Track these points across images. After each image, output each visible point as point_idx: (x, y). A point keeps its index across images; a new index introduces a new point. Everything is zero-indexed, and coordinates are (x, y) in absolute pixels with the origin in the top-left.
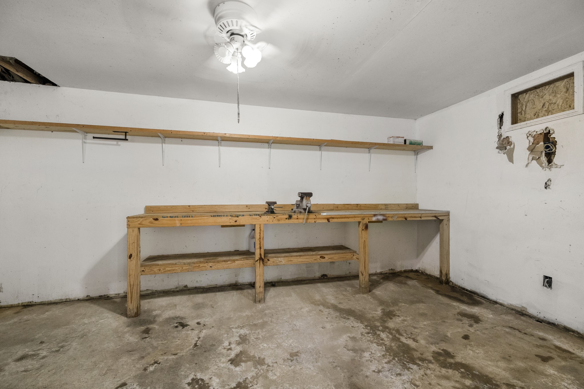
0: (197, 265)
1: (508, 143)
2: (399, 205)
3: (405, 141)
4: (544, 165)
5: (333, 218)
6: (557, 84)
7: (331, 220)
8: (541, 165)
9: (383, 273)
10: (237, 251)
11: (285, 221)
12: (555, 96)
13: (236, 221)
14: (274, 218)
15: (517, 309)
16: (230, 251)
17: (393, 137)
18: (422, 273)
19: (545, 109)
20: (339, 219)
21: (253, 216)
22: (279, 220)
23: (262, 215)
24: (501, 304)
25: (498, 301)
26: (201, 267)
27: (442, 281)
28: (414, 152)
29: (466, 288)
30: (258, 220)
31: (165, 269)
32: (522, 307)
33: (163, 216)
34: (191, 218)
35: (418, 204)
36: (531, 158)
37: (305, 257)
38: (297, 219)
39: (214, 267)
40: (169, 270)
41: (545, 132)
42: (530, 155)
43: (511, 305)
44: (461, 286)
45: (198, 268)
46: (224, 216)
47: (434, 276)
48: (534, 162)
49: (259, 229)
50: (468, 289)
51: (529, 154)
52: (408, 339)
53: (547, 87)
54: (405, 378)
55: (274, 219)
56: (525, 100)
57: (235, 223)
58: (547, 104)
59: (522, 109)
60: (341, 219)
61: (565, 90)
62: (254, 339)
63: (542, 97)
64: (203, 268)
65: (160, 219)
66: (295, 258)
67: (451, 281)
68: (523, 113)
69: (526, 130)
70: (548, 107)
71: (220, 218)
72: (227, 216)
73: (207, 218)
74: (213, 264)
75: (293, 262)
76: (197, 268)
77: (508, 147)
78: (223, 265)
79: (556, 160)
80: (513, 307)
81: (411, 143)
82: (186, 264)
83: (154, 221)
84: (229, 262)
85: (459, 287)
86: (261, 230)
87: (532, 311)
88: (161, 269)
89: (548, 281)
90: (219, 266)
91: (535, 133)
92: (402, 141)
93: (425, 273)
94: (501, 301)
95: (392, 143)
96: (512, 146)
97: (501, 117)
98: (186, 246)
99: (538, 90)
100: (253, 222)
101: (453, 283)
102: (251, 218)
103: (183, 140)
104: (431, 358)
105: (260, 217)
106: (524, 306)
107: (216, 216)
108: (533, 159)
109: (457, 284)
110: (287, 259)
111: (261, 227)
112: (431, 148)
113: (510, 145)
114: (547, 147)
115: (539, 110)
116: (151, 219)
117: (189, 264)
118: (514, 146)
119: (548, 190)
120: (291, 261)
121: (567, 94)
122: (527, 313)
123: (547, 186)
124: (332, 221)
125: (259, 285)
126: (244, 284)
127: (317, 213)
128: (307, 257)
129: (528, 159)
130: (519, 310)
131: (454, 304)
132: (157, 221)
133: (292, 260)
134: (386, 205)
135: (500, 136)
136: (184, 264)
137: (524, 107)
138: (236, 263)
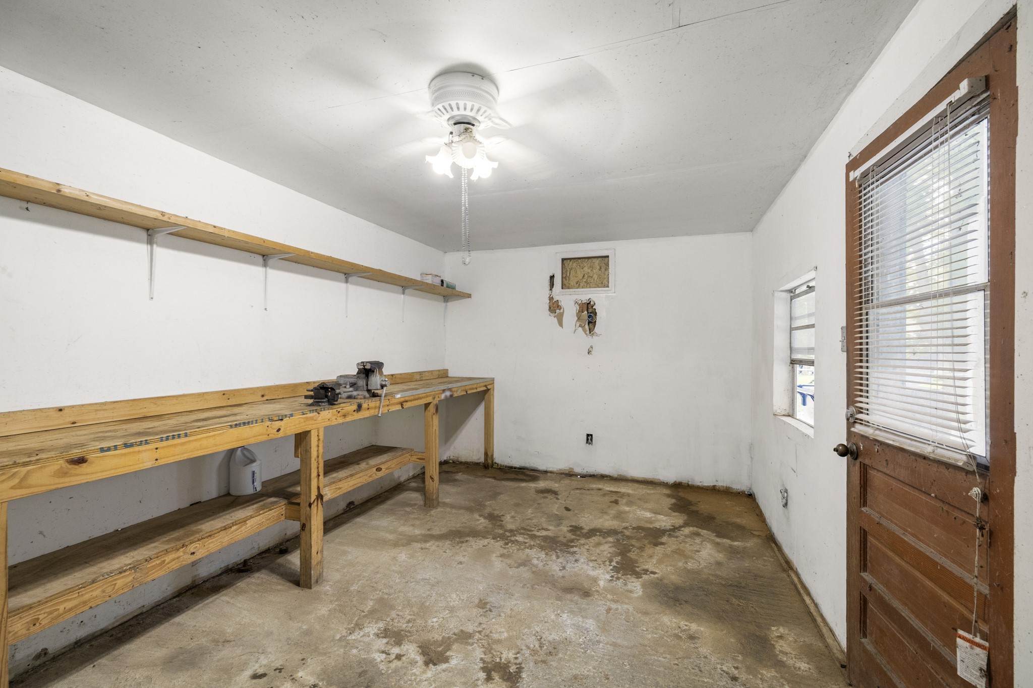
0: (158, 562)
1: (558, 307)
2: (433, 372)
3: (442, 281)
4: (587, 332)
5: (407, 401)
6: (594, 260)
7: (404, 404)
8: (585, 331)
9: (415, 475)
10: (197, 503)
11: (353, 415)
12: (592, 270)
13: (279, 430)
14: (339, 412)
15: (565, 472)
16: (179, 509)
17: (431, 274)
18: (453, 462)
19: (584, 280)
20: (413, 402)
21: (307, 414)
22: (345, 416)
23: (321, 411)
24: (551, 472)
25: (548, 469)
26: (168, 563)
27: (488, 466)
28: (443, 297)
29: (514, 466)
30: (316, 420)
31: (56, 610)
32: (570, 468)
33: (101, 448)
34: (183, 440)
35: (448, 370)
36: (578, 325)
37: (358, 476)
38: (368, 409)
39: (200, 550)
40: (71, 609)
41: (588, 302)
42: (577, 322)
43: (560, 470)
44: (508, 465)
45: (161, 569)
46: (256, 423)
47: (473, 462)
48: (580, 328)
49: (316, 439)
50: (516, 466)
51: (577, 320)
52: (540, 531)
53: (586, 260)
54: (582, 560)
55: (339, 415)
56: (569, 267)
57: (277, 433)
58: (586, 276)
59: (567, 275)
60: (414, 402)
61: (598, 268)
62: (406, 625)
63: (583, 269)
64: (174, 562)
65: (91, 457)
66: (344, 481)
67: (495, 463)
68: (568, 279)
69: (574, 297)
70: (587, 279)
71: (249, 427)
72: (262, 422)
73: (220, 434)
74: (198, 545)
75: (342, 489)
76: (158, 571)
77: (558, 311)
78: (220, 538)
79: (597, 329)
80: (562, 472)
81: (448, 287)
82: (125, 571)
83: (70, 466)
84: (234, 528)
85: (506, 467)
86: (319, 440)
87: (578, 470)
88: (41, 617)
89: (589, 438)
90: (211, 545)
91: (580, 302)
92: (437, 281)
93: (458, 461)
94: (551, 469)
95: (430, 283)
96: (562, 311)
97: (552, 277)
98: (41, 533)
99: (579, 261)
100: (307, 425)
101: (498, 465)
102: (305, 418)
103: (30, 206)
104: (573, 537)
105: (319, 413)
106: (571, 467)
107: (240, 424)
108: (579, 326)
109: (503, 464)
110: (334, 488)
111: (320, 435)
112: (469, 296)
113: (560, 309)
114: (589, 317)
115: (581, 280)
116: (61, 462)
117: (134, 567)
118: (564, 311)
119: (590, 356)
120: (340, 488)
121: (600, 272)
122: (574, 473)
123: (589, 352)
124: (407, 407)
125: (316, 549)
126: (213, 575)
127: (390, 395)
128: (361, 475)
129: (576, 325)
130: (567, 472)
131: (523, 485)
132: (84, 465)
133: (340, 486)
134: (421, 373)
135: (551, 299)
136: (120, 573)
137: (568, 272)
138: (248, 526)
